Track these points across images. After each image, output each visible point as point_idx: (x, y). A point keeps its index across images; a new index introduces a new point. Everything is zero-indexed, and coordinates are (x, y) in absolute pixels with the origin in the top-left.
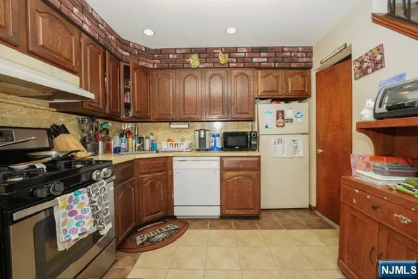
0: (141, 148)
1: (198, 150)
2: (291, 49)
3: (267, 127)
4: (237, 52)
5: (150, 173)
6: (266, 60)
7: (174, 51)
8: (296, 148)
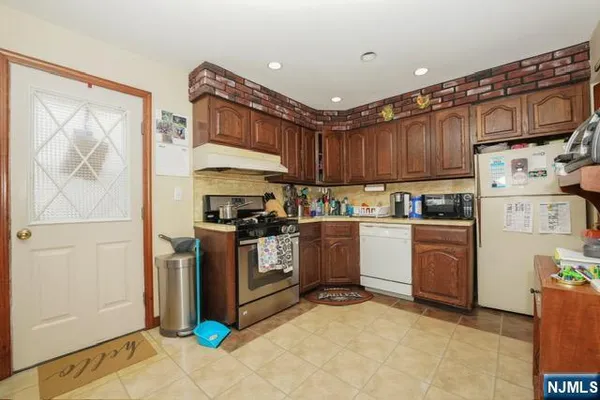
0: (337, 212)
1: (393, 217)
2: (537, 61)
3: (494, 185)
4: (443, 89)
5: (336, 236)
6: (489, 88)
7: (366, 107)
8: (554, 217)
